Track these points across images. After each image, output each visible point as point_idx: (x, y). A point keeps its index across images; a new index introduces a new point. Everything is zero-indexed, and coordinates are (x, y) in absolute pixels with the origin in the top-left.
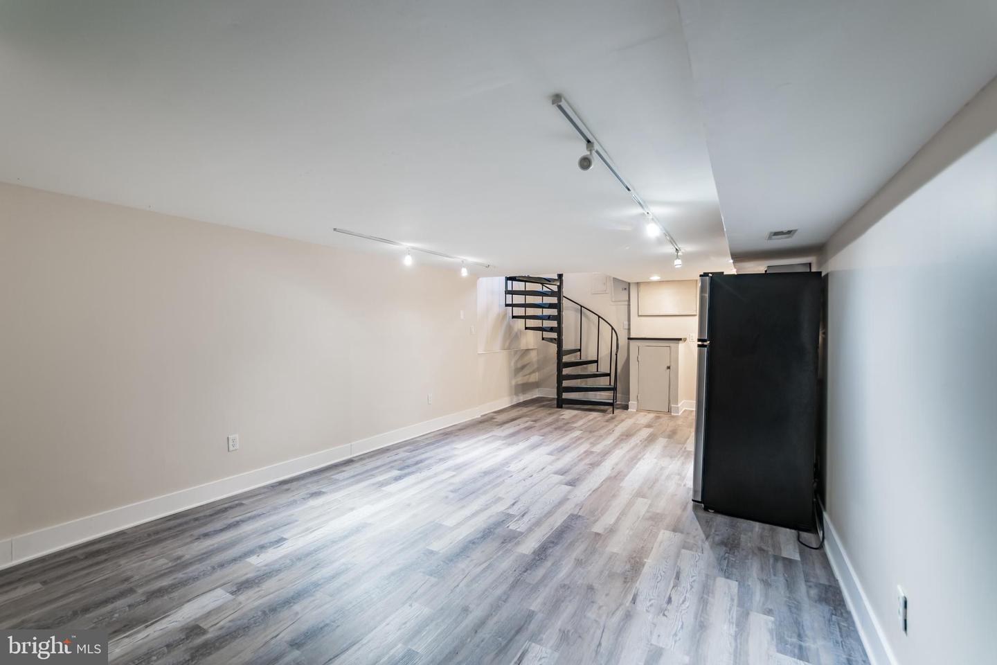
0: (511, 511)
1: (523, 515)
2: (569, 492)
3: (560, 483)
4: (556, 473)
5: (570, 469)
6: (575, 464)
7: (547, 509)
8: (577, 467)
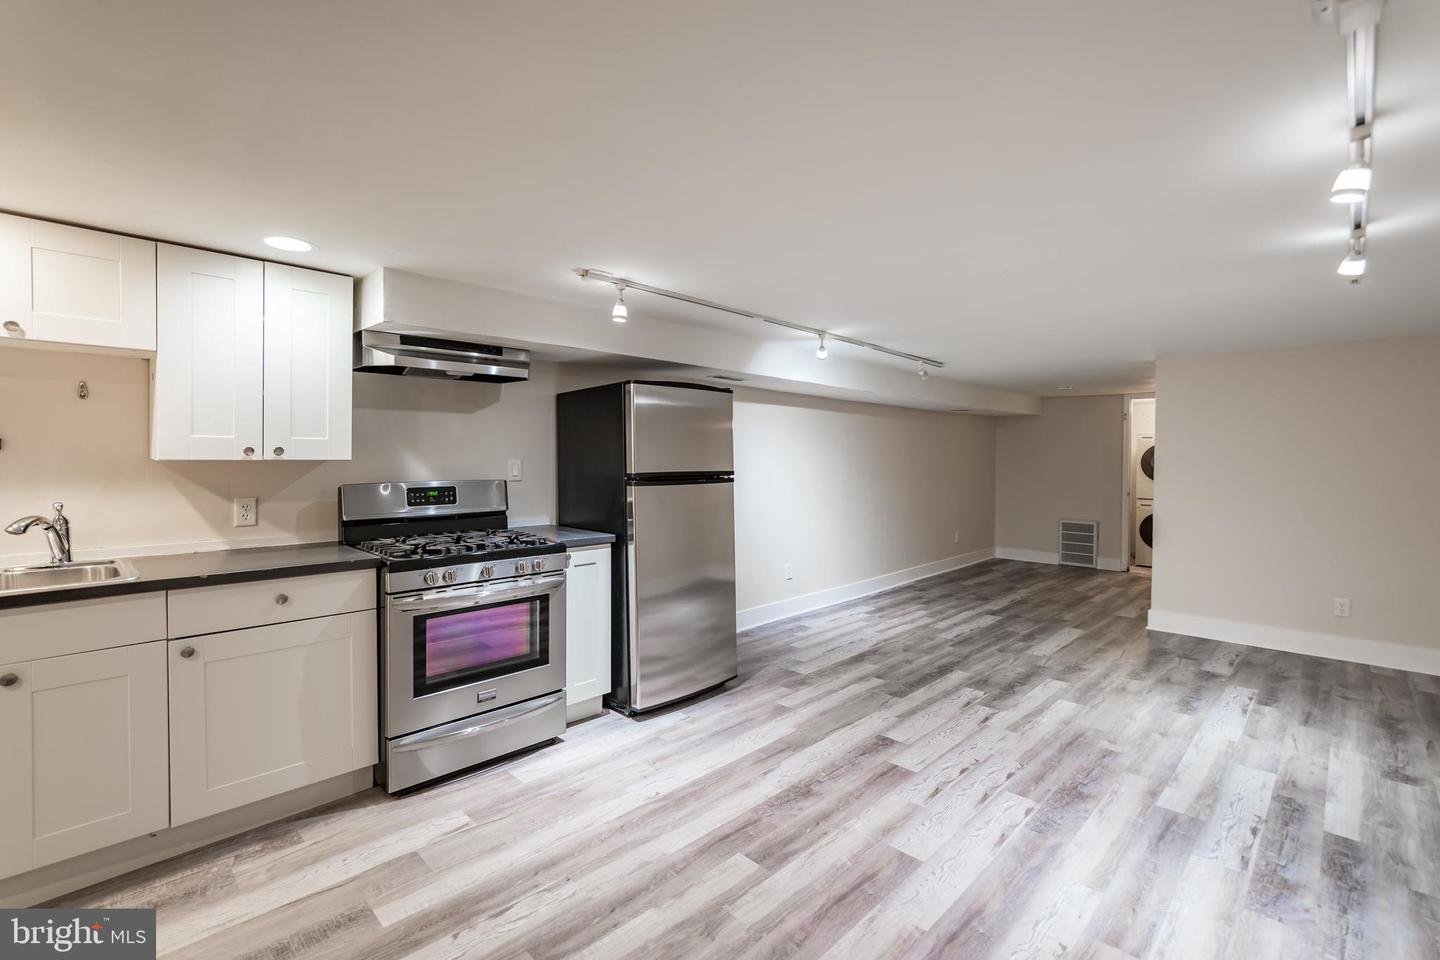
0: (988, 711)
1: (968, 704)
2: (893, 727)
3: (905, 746)
4: (906, 774)
5: (870, 783)
6: (845, 802)
7: (934, 708)
8: (850, 788)
